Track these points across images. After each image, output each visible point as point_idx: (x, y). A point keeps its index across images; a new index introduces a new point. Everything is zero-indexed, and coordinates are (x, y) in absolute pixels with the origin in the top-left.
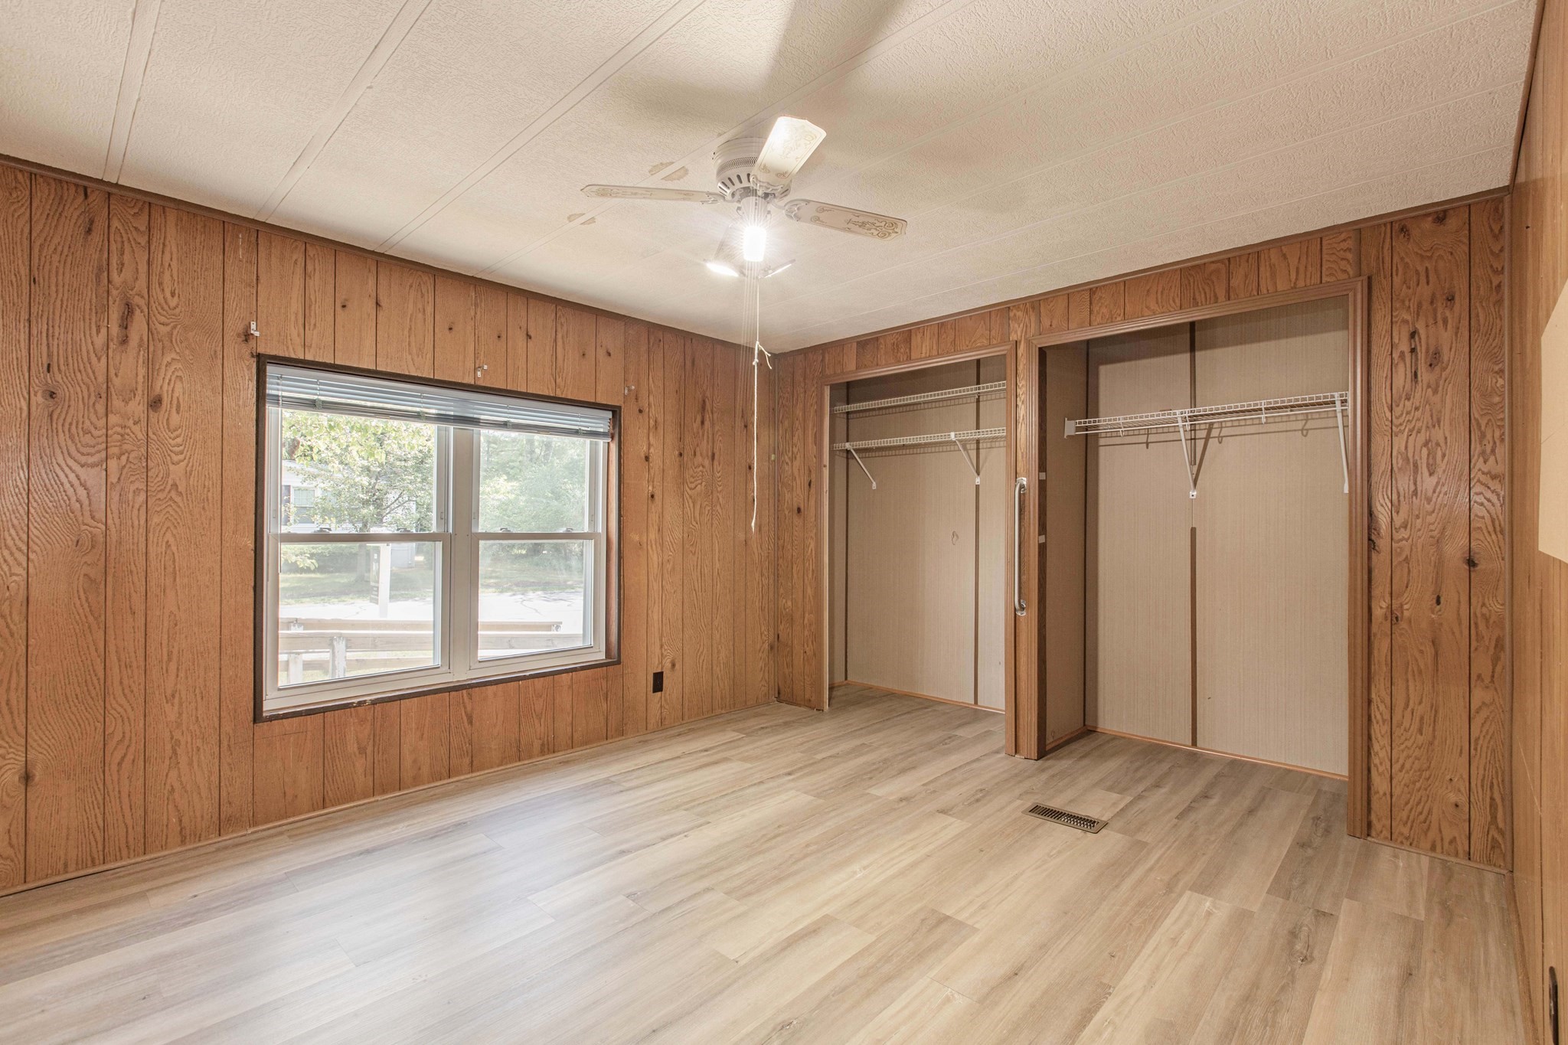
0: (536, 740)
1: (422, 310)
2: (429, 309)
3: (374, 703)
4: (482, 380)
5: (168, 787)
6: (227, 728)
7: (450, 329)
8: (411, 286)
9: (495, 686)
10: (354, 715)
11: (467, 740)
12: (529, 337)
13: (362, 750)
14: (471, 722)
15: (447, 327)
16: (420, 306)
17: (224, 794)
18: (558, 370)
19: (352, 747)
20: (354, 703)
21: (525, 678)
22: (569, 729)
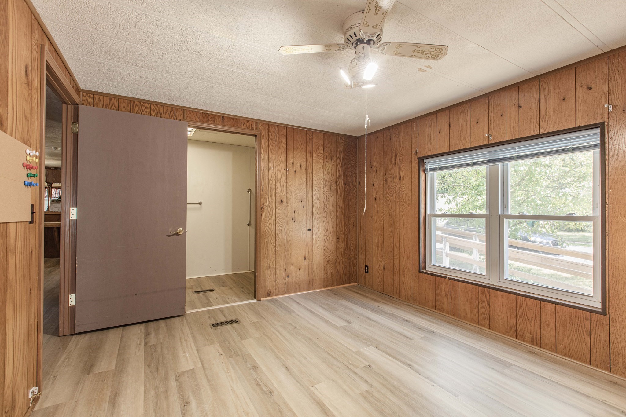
0: (527, 333)
1: (465, 120)
2: (468, 118)
3: (450, 279)
4: (492, 140)
5: (403, 283)
6: (414, 271)
7: (477, 123)
8: (461, 112)
9: (502, 293)
10: (444, 281)
11: (487, 313)
12: (520, 107)
13: (446, 295)
14: (489, 305)
15: (476, 122)
16: (464, 119)
17: (413, 291)
18: (541, 117)
19: (443, 293)
20: (443, 276)
21: (519, 295)
22: (553, 340)
